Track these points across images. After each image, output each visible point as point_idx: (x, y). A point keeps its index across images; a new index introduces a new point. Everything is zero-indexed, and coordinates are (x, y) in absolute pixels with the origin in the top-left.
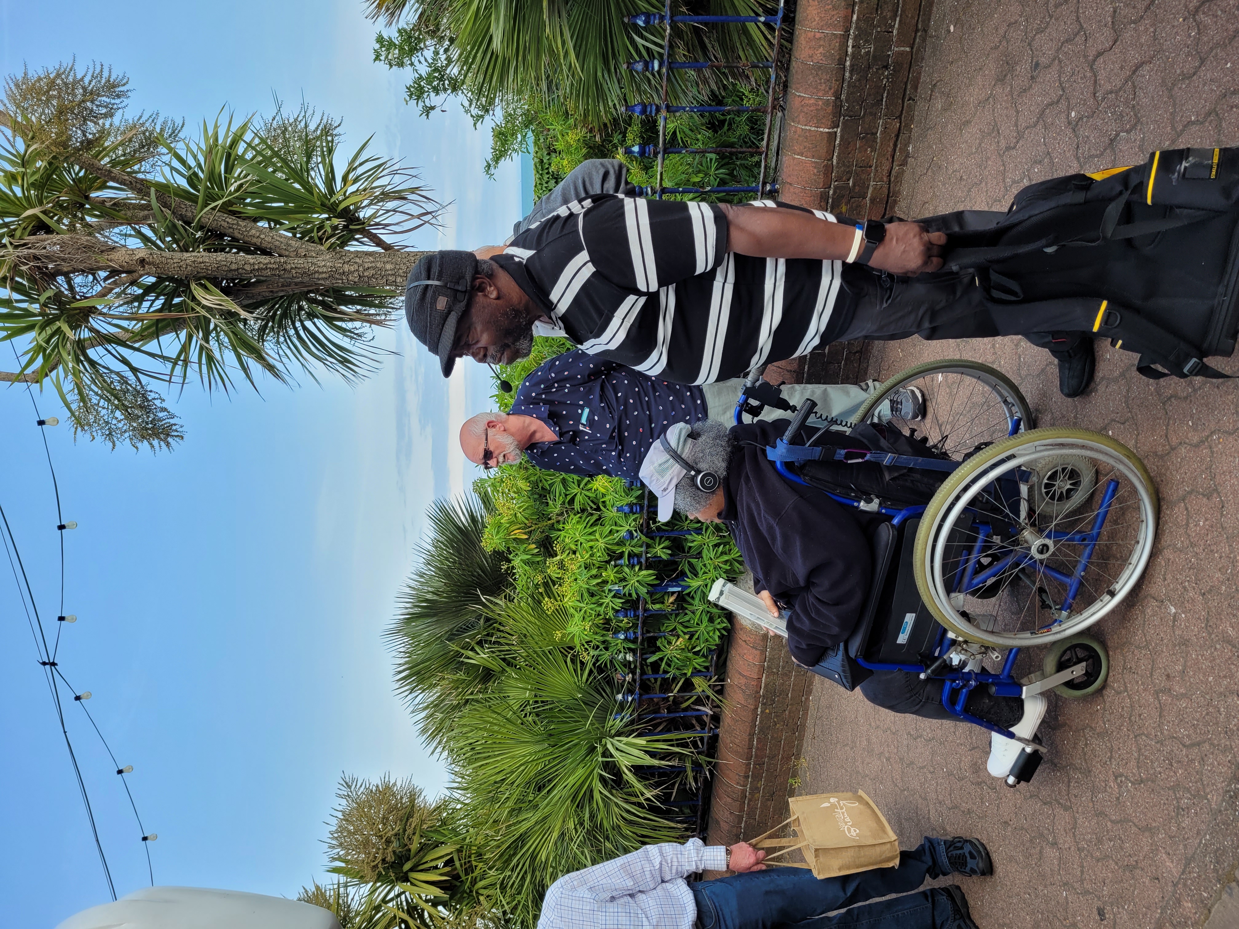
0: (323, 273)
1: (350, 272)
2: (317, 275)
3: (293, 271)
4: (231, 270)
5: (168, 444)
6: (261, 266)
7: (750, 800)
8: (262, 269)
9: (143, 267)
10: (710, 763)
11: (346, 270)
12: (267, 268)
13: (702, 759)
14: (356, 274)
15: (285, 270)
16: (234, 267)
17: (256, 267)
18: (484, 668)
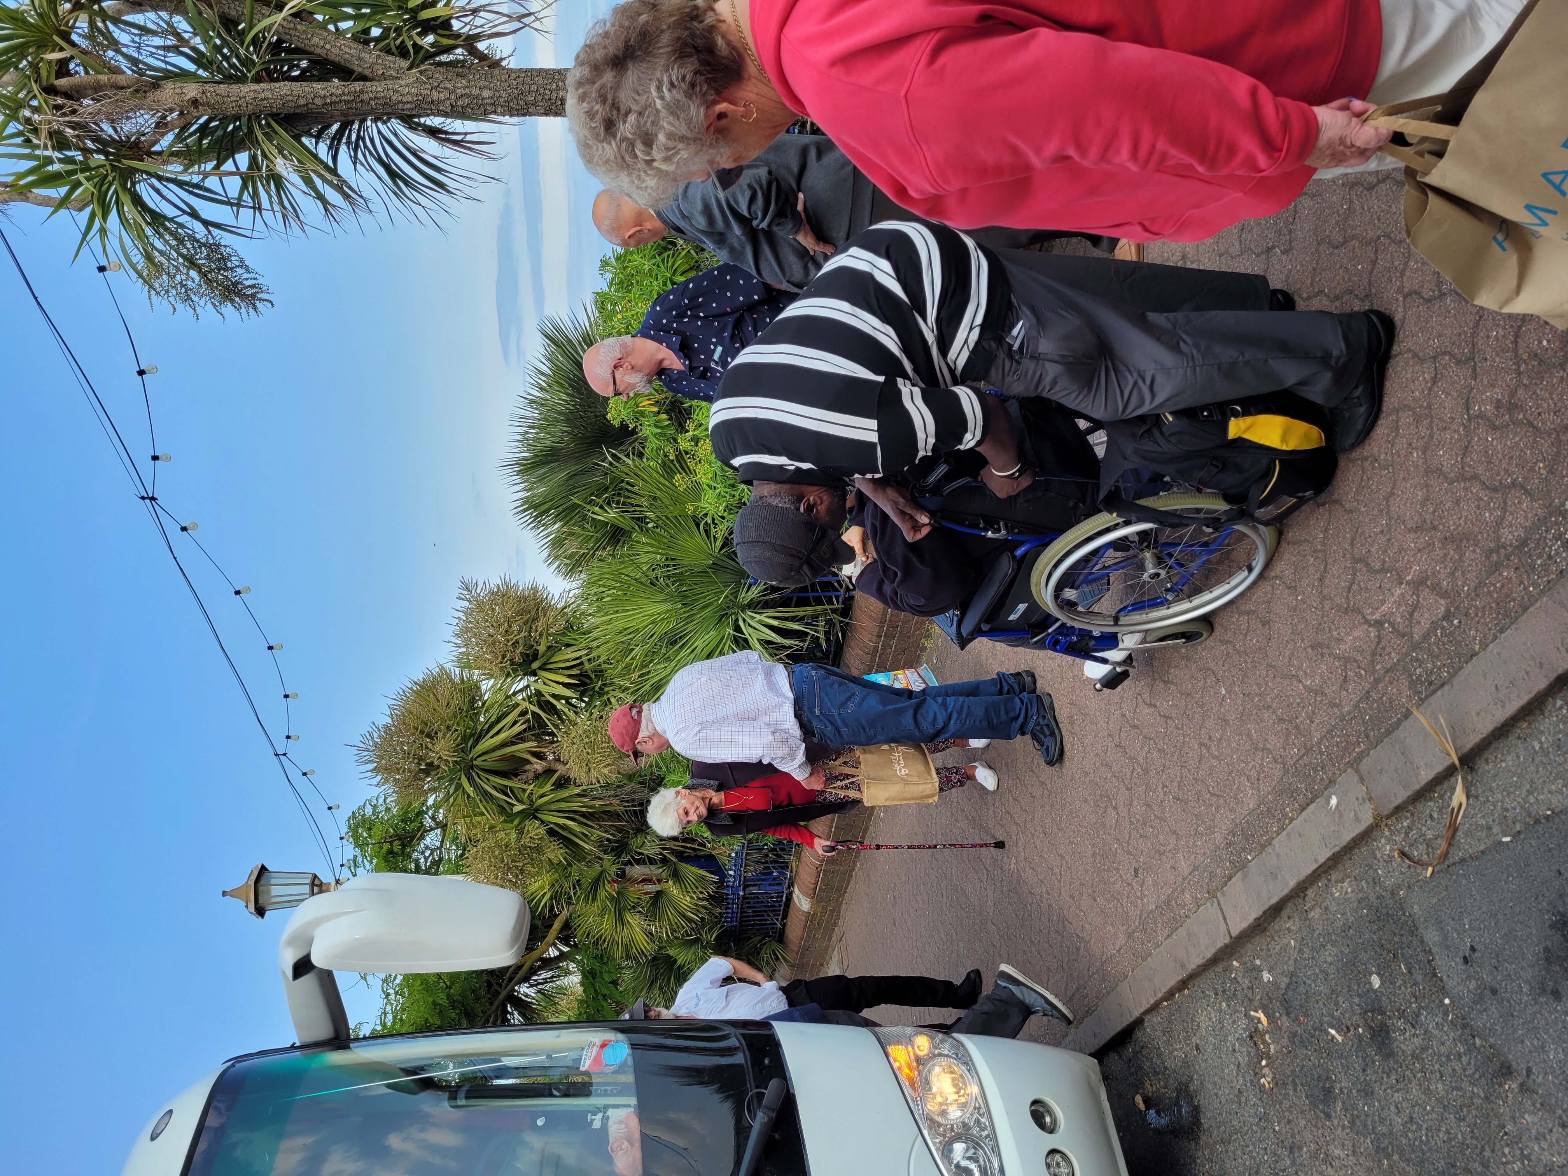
0: (407, 102)
1: (440, 101)
2: (400, 106)
3: (373, 102)
4: (299, 106)
5: (255, 308)
6: (334, 98)
7: (881, 654)
8: (336, 102)
9: (197, 108)
10: (841, 622)
11: (435, 98)
12: (341, 101)
13: (836, 618)
14: (447, 104)
15: (362, 101)
16: (302, 102)
17: (329, 101)
18: (612, 525)
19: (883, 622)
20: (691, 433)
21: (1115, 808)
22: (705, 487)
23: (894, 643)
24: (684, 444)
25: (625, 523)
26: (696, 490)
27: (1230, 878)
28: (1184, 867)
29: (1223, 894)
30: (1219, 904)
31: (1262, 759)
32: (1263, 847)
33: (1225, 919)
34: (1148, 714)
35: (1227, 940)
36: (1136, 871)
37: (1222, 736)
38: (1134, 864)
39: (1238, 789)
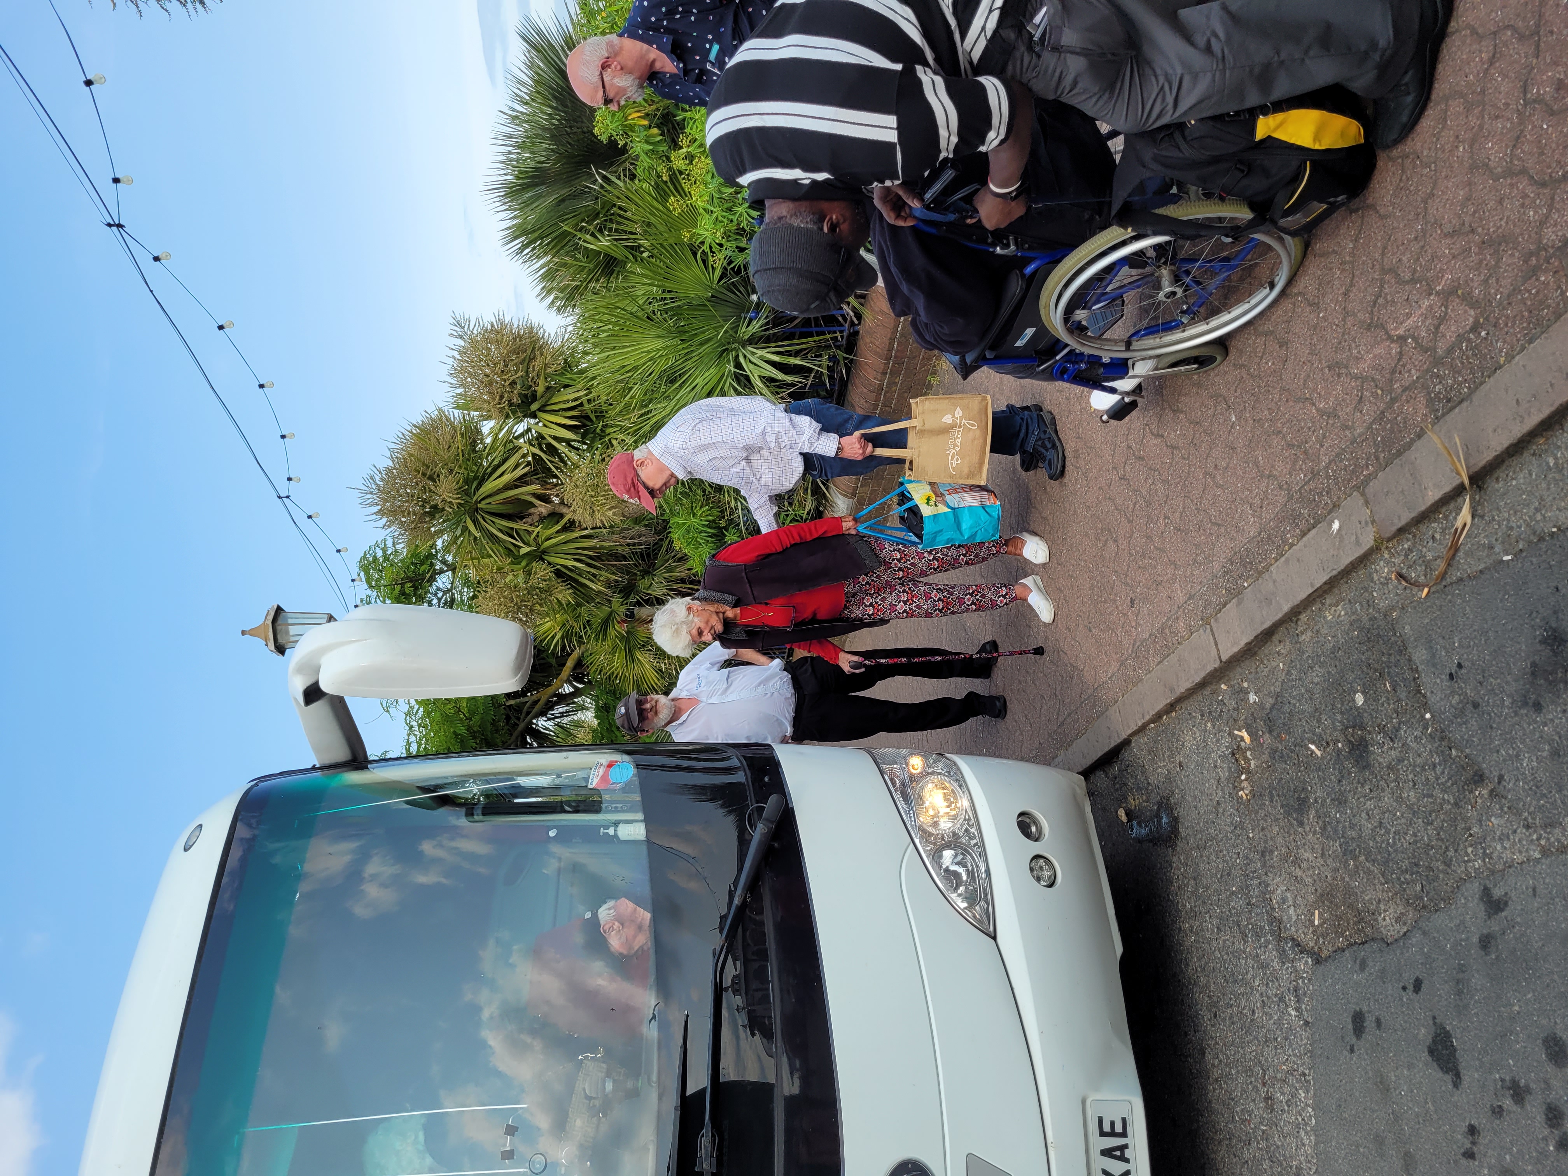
13: (840, 354)
18: (605, 255)
19: (888, 358)
20: (684, 150)
21: (1116, 541)
22: (701, 211)
23: (899, 380)
24: (678, 162)
25: (618, 252)
26: (691, 215)
27: (1225, 606)
28: (1180, 596)
29: (1216, 621)
30: (1212, 630)
31: (1267, 487)
32: (1260, 573)
33: (1216, 645)
34: (1155, 445)
35: (1217, 664)
36: (1132, 602)
37: (1228, 464)
38: (1132, 595)
39: (1241, 517)
